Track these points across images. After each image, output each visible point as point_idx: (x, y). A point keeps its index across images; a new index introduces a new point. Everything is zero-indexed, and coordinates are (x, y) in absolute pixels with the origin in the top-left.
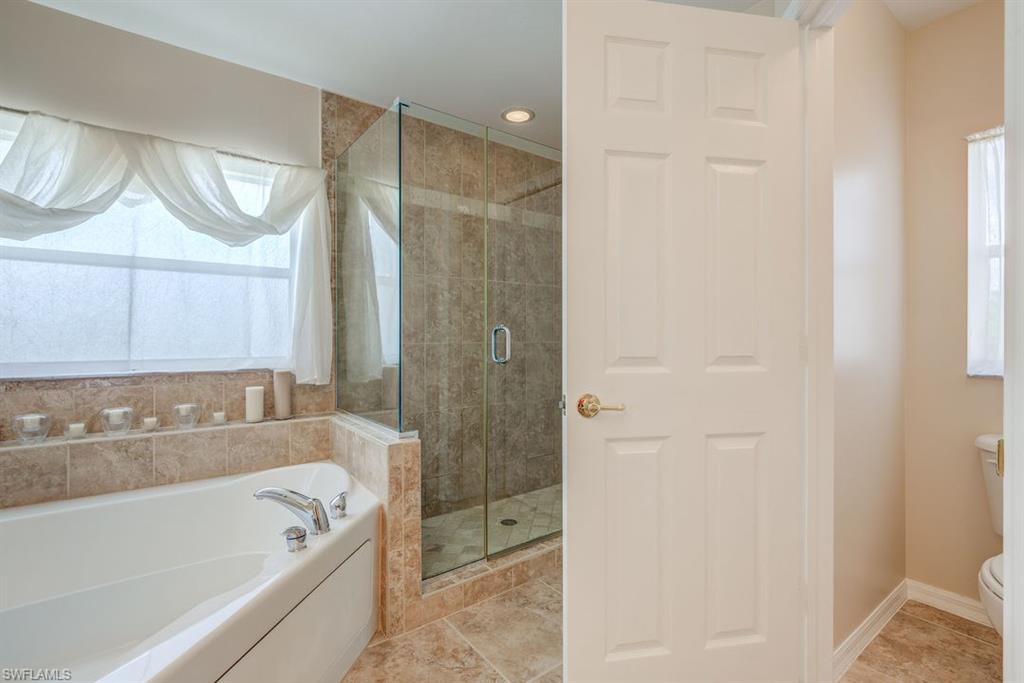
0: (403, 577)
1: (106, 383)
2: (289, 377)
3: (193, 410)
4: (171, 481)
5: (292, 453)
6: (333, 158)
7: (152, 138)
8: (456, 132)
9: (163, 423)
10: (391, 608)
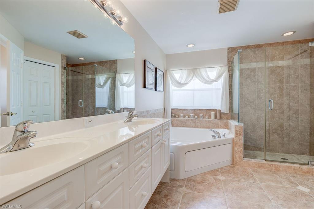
0: (238, 154)
1: (190, 110)
2: (220, 111)
3: (202, 116)
4: (199, 128)
5: (220, 127)
6: (230, 62)
7: (196, 69)
8: (267, 44)
9: (198, 118)
10: (235, 160)
